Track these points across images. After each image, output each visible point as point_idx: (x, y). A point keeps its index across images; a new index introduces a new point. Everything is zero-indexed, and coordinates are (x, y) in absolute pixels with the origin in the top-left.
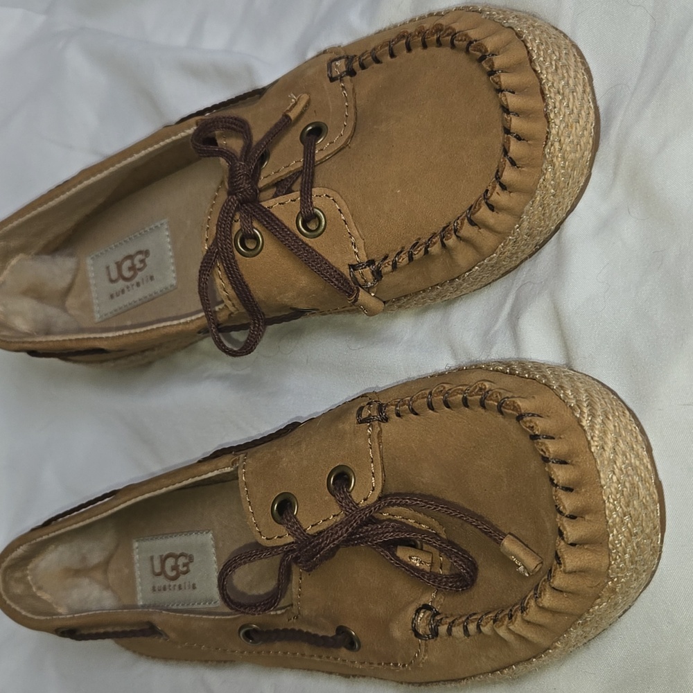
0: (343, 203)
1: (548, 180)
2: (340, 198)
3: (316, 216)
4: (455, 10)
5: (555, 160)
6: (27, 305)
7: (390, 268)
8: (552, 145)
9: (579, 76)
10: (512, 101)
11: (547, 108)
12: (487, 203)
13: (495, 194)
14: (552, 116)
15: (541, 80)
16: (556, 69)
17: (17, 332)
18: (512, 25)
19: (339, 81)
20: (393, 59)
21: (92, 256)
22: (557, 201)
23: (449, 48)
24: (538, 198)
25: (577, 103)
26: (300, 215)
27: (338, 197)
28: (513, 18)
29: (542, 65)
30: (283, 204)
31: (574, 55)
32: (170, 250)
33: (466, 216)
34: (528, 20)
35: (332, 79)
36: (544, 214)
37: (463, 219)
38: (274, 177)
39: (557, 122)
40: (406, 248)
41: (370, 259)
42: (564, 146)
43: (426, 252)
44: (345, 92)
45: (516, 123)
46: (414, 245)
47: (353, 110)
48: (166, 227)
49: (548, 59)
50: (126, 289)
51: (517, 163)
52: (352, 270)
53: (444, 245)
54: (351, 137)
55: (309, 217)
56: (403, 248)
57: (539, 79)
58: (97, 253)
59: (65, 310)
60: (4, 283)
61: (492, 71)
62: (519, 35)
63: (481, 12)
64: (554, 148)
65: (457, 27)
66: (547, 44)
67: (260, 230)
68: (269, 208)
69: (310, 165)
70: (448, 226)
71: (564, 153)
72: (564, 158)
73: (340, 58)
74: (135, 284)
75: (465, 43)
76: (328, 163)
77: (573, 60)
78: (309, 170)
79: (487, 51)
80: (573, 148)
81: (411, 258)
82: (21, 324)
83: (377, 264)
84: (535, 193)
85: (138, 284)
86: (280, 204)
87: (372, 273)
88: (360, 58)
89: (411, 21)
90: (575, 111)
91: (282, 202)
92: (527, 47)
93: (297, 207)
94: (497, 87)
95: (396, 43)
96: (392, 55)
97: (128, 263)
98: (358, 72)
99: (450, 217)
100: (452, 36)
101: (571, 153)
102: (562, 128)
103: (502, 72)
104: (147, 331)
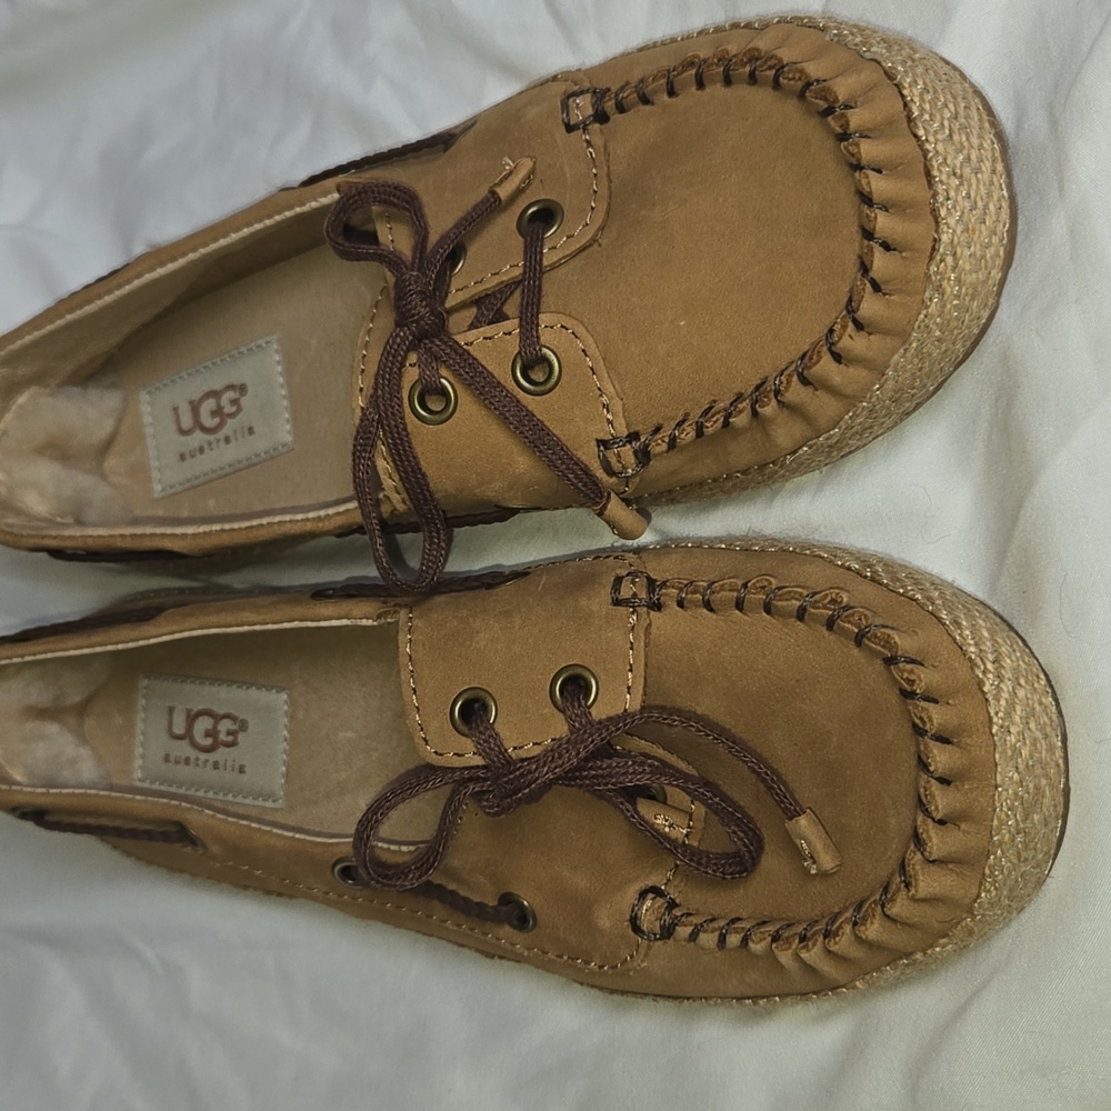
0: (591, 340)
1: (932, 316)
2: (584, 330)
3: (545, 360)
4: (779, 22)
5: (945, 283)
6: (45, 471)
7: (664, 447)
8: (941, 261)
9: (985, 145)
10: (878, 185)
11: (936, 201)
12: (830, 350)
13: (846, 338)
14: (943, 212)
15: (925, 153)
16: (951, 136)
17: (32, 517)
18: (878, 57)
19: (581, 131)
20: (674, 100)
21: (149, 389)
22: (943, 349)
23: (770, 89)
24: (914, 345)
25: (983, 191)
26: (519, 357)
27: (581, 330)
28: (879, 43)
29: (928, 127)
30: (490, 338)
31: (978, 109)
32: (282, 386)
33: (796, 370)
34: (903, 49)
35: (570, 128)
36: (921, 369)
37: (790, 376)
38: (474, 290)
39: (952, 222)
40: (692, 415)
41: (631, 431)
42: (961, 262)
43: (726, 424)
44: (591, 150)
45: (883, 223)
46: (706, 412)
47: (605, 182)
48: (275, 346)
49: (938, 116)
50: (206, 446)
51: (883, 287)
52: (602, 448)
53: (755, 414)
54: (602, 228)
55: (532, 361)
56: (687, 415)
57: (922, 149)
58: (158, 385)
59: (103, 477)
60: (5, 433)
61: (845, 133)
62: (890, 75)
63: (823, 30)
64: (945, 265)
65: (786, 55)
66: (935, 92)
67: (452, 380)
68: (466, 344)
69: (535, 274)
70: (763, 383)
71: (960, 274)
72: (960, 281)
73: (582, 92)
74: (222, 439)
75: (800, 84)
76: (563, 270)
77: (976, 118)
78: (534, 282)
79: (838, 101)
80: (975, 265)
81: (700, 432)
82: (36, 504)
83: (643, 440)
84: (910, 335)
85: (227, 440)
86: (485, 338)
87: (635, 453)
88: (617, 95)
89: (700, 33)
90: (980, 204)
91: (489, 335)
92: (903, 96)
93: (513, 344)
94: (854, 161)
95: (678, 74)
96: (672, 93)
97: (210, 404)
98: (612, 118)
99: (768, 368)
100: (777, 71)
101: (971, 274)
102: (959, 232)
103: (861, 136)
104: (252, 527)
